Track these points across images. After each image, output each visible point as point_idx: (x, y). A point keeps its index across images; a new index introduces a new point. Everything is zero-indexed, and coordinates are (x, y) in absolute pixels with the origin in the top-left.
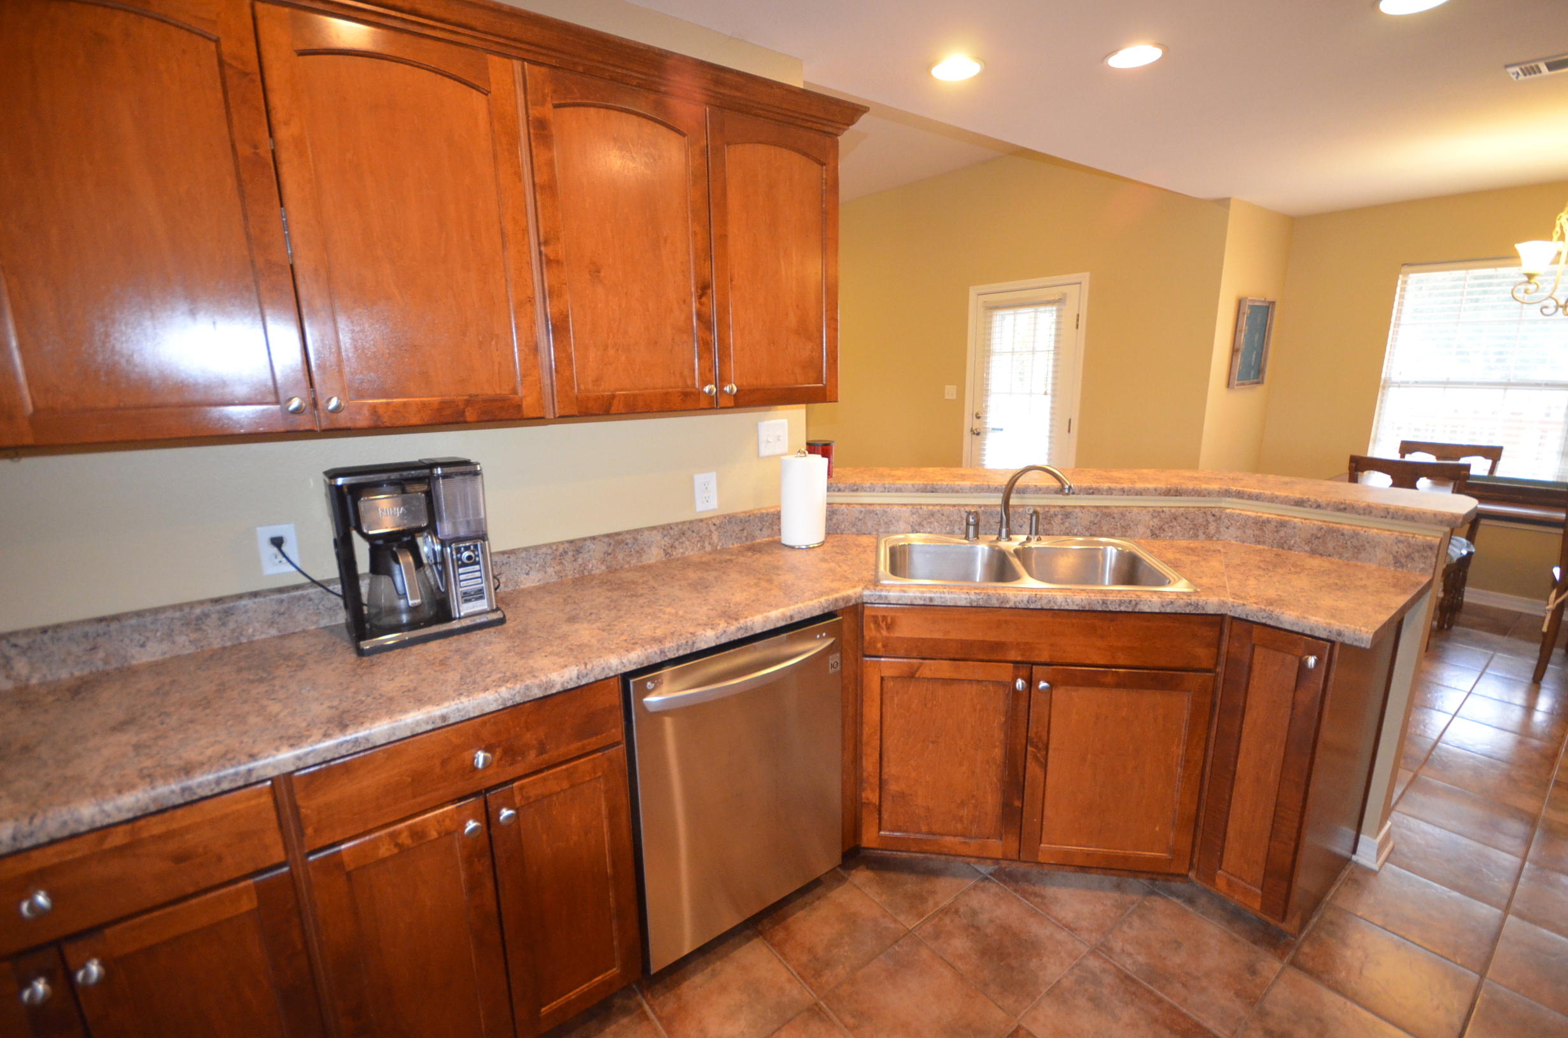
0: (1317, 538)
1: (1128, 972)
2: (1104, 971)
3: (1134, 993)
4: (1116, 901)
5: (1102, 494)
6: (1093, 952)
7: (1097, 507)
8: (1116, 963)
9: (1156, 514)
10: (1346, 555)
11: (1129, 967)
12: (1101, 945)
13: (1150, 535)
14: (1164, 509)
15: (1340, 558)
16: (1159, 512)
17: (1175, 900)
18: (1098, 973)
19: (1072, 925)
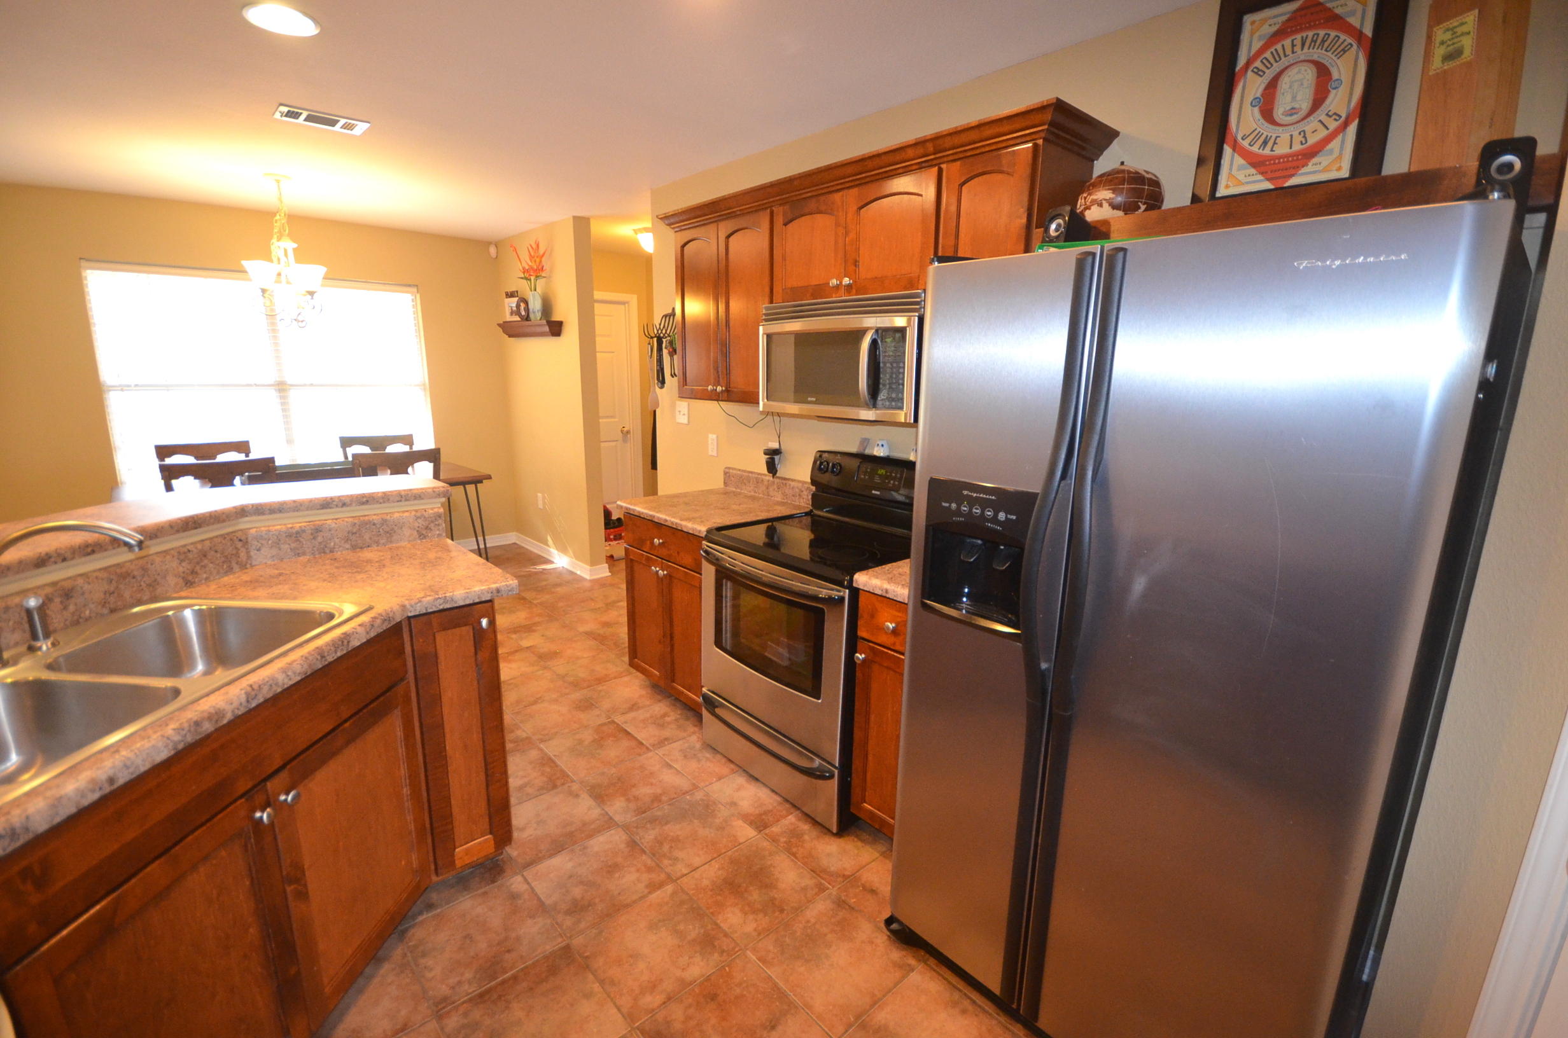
0: (353, 534)
1: (476, 993)
2: (465, 1015)
3: (500, 997)
4: (393, 969)
5: (106, 550)
6: (440, 1016)
7: (105, 569)
8: (462, 1000)
9: (182, 557)
10: (382, 542)
11: (472, 989)
12: (437, 1006)
13: (184, 584)
14: (189, 548)
15: (378, 546)
16: (185, 553)
17: (420, 918)
18: (466, 1021)
19: (398, 1027)
